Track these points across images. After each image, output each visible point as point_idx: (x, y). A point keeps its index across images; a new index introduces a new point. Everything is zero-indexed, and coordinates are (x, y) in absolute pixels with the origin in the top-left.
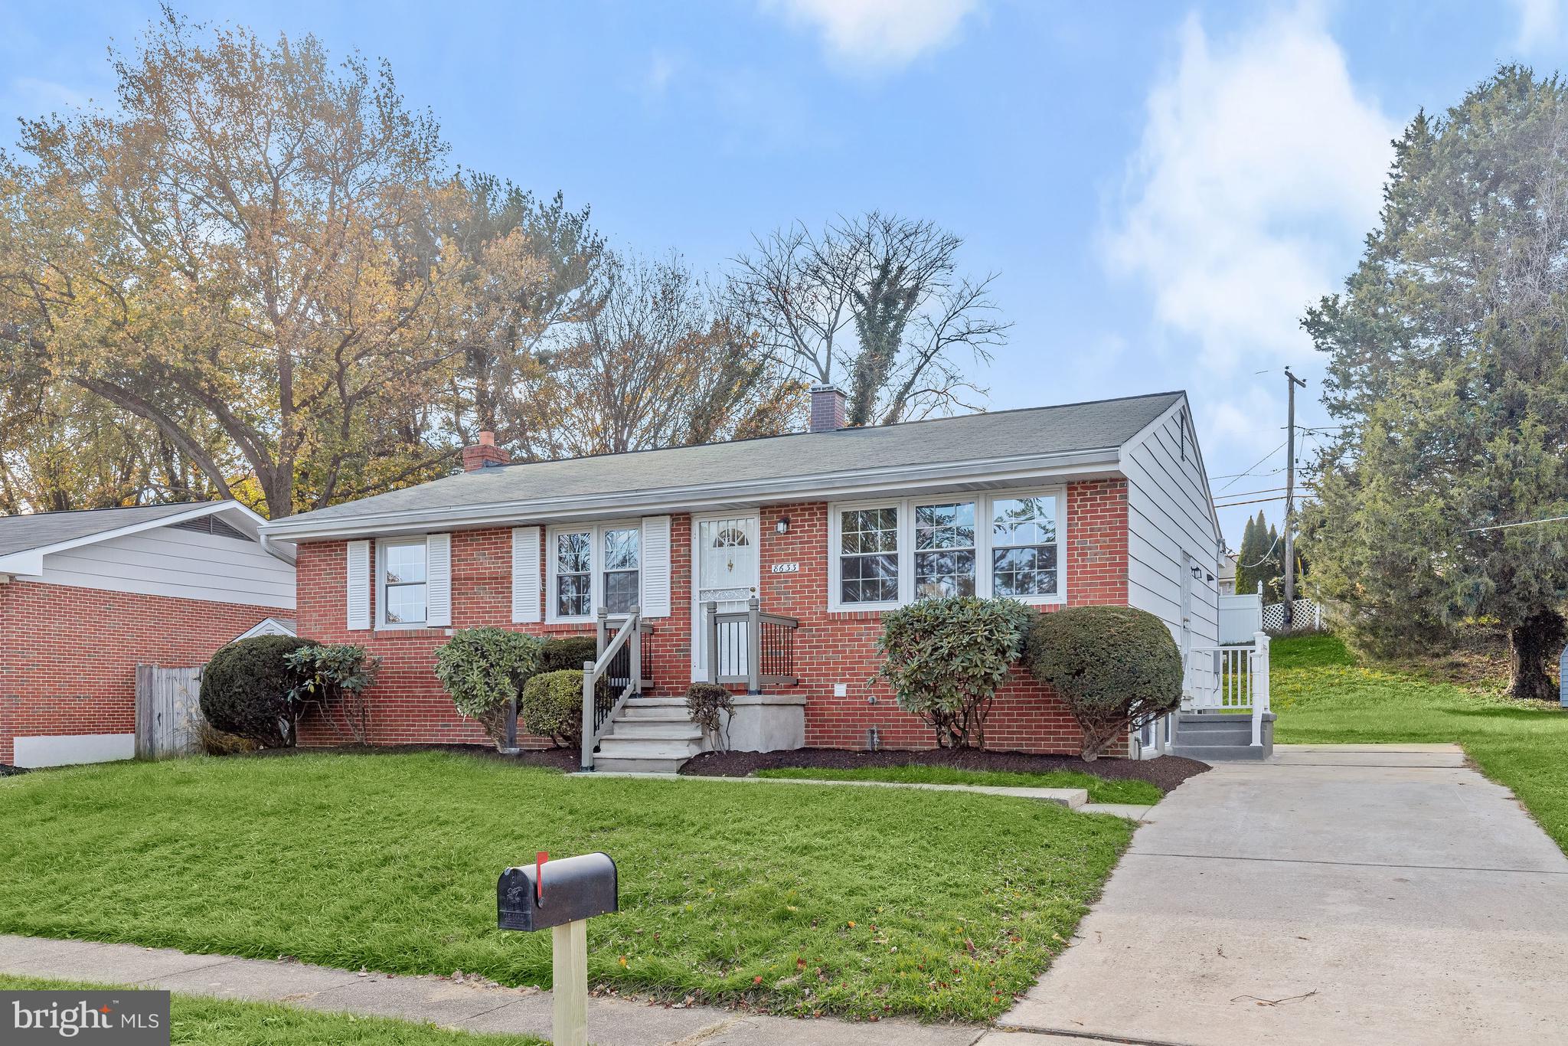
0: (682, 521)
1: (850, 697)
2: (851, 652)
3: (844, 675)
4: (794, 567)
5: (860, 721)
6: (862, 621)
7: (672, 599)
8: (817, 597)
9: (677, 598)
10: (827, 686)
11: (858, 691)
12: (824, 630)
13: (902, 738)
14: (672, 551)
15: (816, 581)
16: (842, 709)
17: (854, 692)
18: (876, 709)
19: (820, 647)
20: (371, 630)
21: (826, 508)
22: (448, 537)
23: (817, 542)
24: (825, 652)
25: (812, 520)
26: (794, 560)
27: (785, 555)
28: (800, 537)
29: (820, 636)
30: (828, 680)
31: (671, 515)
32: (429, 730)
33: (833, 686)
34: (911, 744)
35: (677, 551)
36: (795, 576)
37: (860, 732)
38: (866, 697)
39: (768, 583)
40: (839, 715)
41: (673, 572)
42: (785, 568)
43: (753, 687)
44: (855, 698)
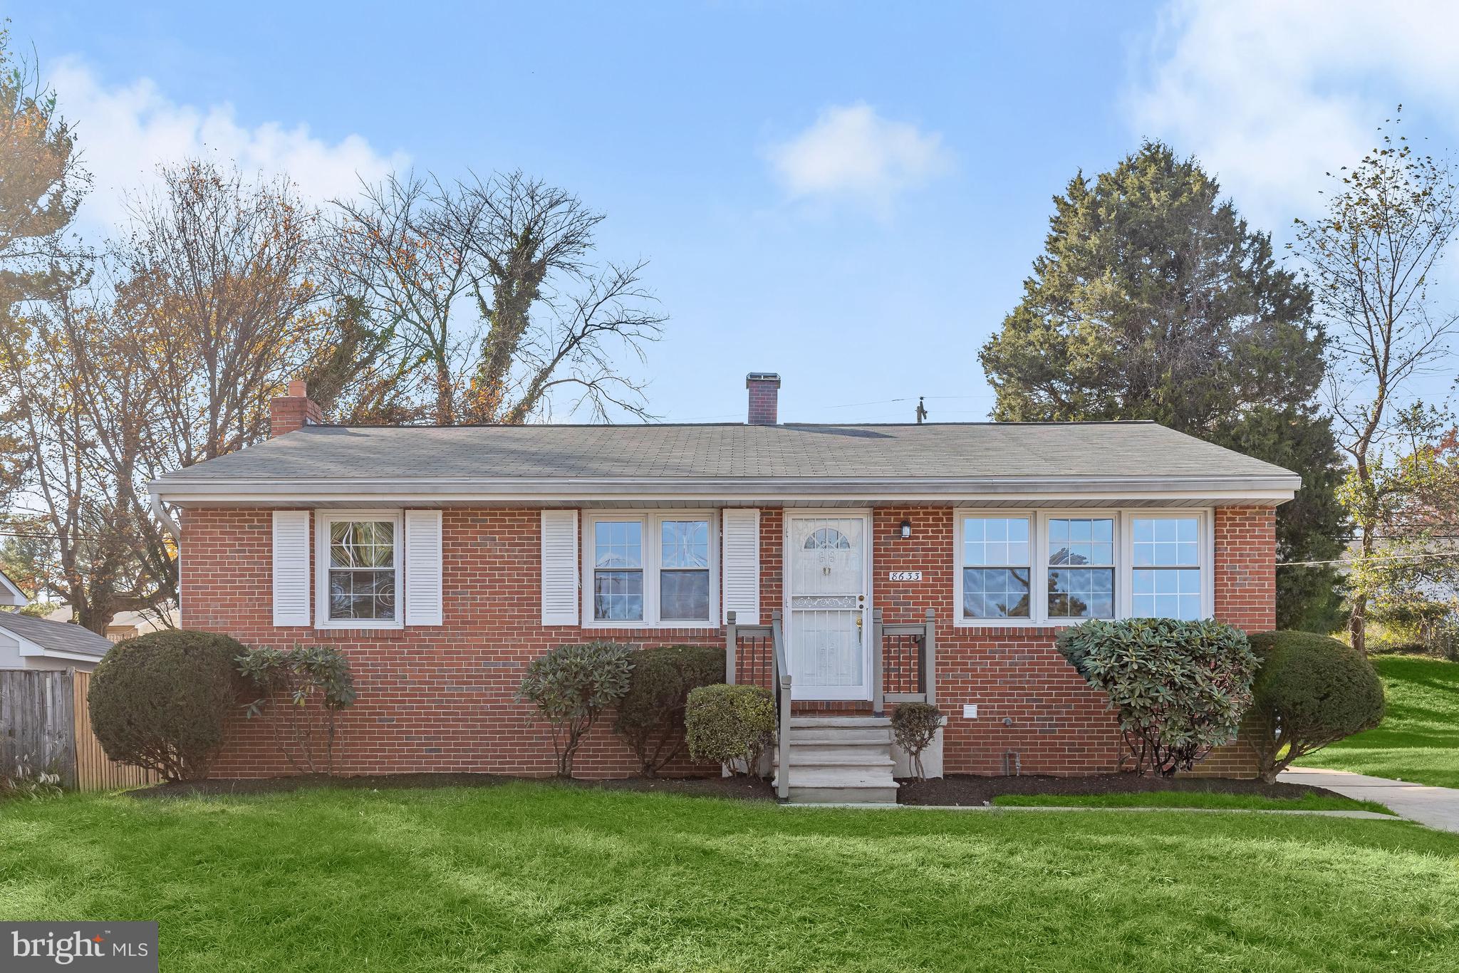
0: (772, 517)
1: (981, 719)
2: (983, 670)
3: (975, 694)
4: (916, 576)
5: (993, 744)
6: (997, 638)
7: (761, 604)
8: (943, 610)
9: (767, 604)
10: (955, 707)
11: (991, 713)
12: (951, 646)
13: (1040, 762)
14: (761, 550)
15: (941, 592)
16: (972, 732)
17: (985, 713)
18: (1010, 732)
19: (947, 664)
20: (311, 628)
21: (951, 513)
22: (440, 513)
23: (942, 550)
24: (952, 670)
25: (937, 526)
26: (915, 568)
27: (904, 562)
28: (923, 544)
29: (947, 652)
30: (956, 700)
31: (761, 508)
32: (406, 757)
33: (961, 707)
34: (1050, 769)
35: (766, 550)
36: (917, 586)
37: (992, 756)
38: (1000, 719)
39: (882, 592)
40: (968, 738)
41: (762, 574)
42: (906, 576)
43: (878, 708)
44: (987, 719)
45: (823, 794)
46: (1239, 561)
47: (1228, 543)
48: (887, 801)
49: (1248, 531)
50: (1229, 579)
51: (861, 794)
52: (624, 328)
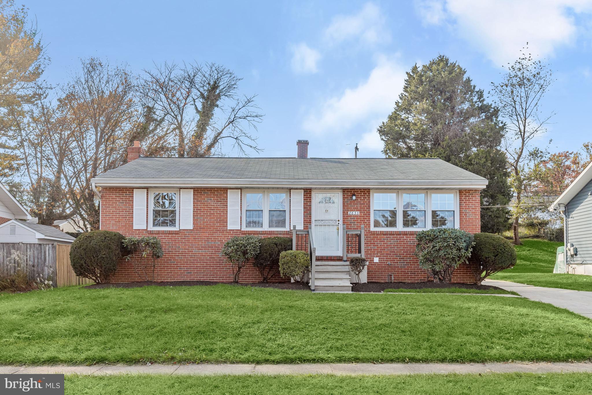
0: (308, 192)
1: (380, 263)
2: (380, 246)
3: (378, 254)
4: (357, 213)
5: (384, 271)
6: (385, 235)
7: (304, 222)
8: (367, 225)
9: (306, 222)
10: (371, 258)
11: (383, 260)
12: (370, 237)
13: (400, 278)
14: (304, 204)
15: (366, 219)
16: (377, 267)
17: (381, 260)
18: (390, 267)
19: (368, 243)
20: (146, 230)
21: (370, 192)
22: (192, 190)
23: (366, 204)
24: (370, 246)
25: (365, 196)
26: (357, 210)
27: (353, 208)
28: (360, 202)
29: (368, 239)
30: (371, 256)
31: (304, 189)
32: (179, 275)
33: (373, 258)
34: (404, 280)
35: (306, 204)
36: (358, 216)
37: (384, 275)
38: (386, 263)
39: (346, 218)
40: (376, 269)
41: (304, 212)
42: (354, 213)
43: (345, 259)
44: (382, 263)
45: (326, 288)
46: (468, 209)
47: (464, 203)
48: (348, 290)
49: (471, 198)
50: (464, 215)
51: (339, 288)
52: (248, 118)
